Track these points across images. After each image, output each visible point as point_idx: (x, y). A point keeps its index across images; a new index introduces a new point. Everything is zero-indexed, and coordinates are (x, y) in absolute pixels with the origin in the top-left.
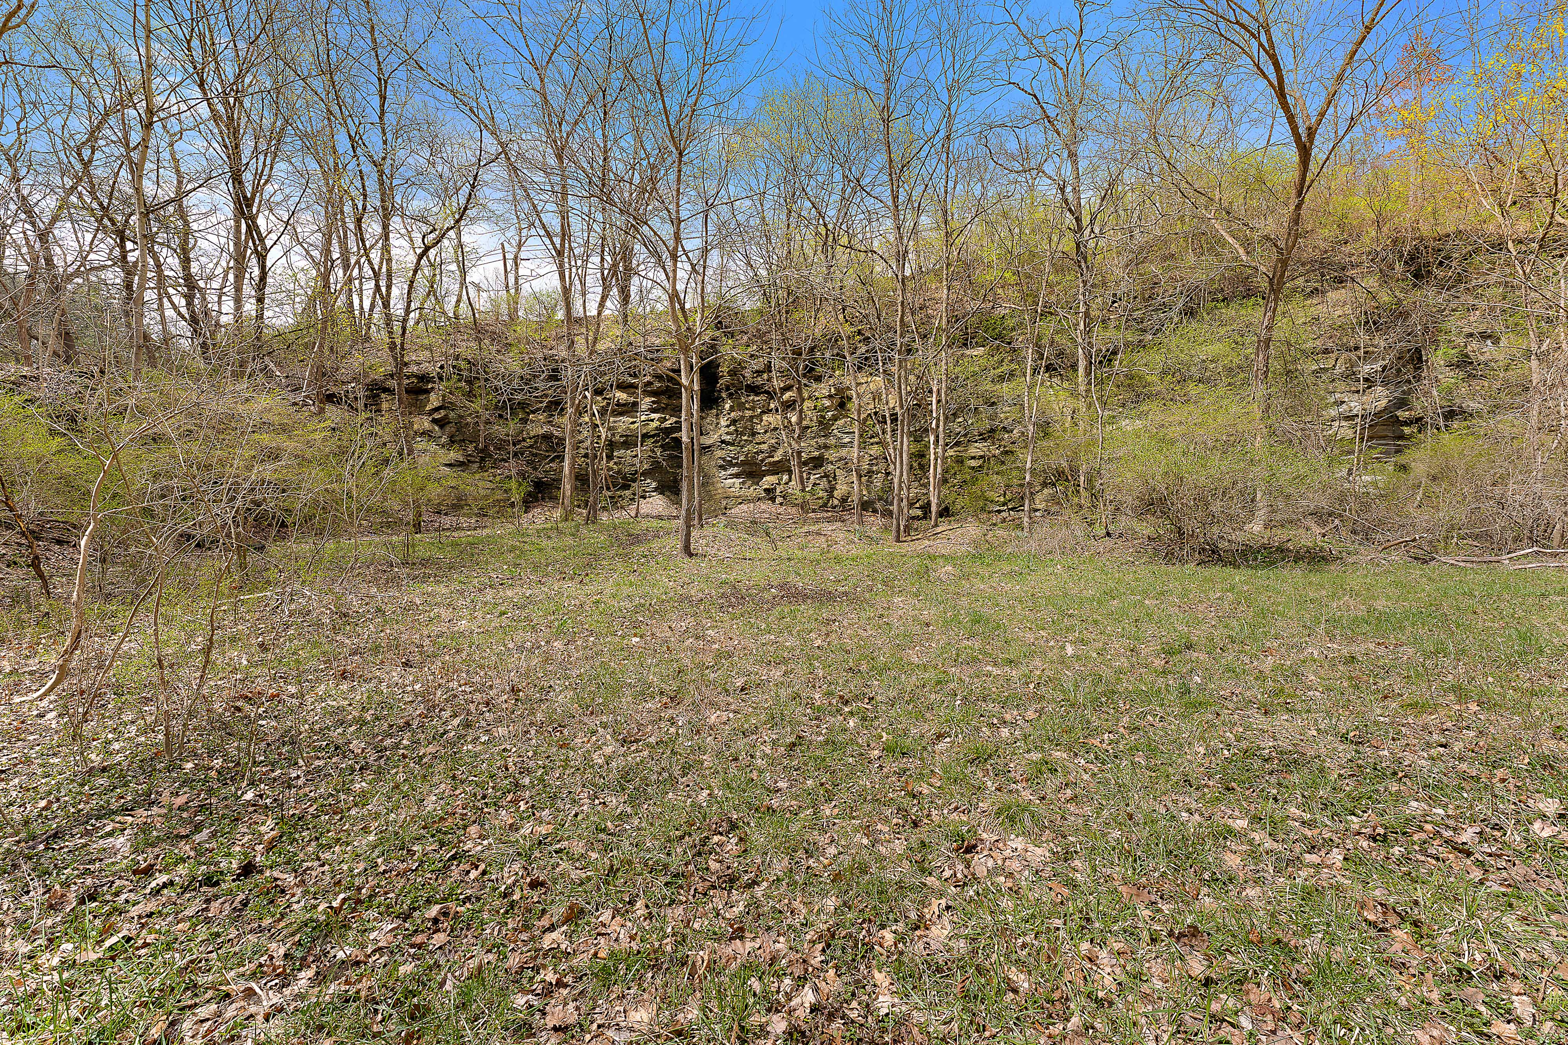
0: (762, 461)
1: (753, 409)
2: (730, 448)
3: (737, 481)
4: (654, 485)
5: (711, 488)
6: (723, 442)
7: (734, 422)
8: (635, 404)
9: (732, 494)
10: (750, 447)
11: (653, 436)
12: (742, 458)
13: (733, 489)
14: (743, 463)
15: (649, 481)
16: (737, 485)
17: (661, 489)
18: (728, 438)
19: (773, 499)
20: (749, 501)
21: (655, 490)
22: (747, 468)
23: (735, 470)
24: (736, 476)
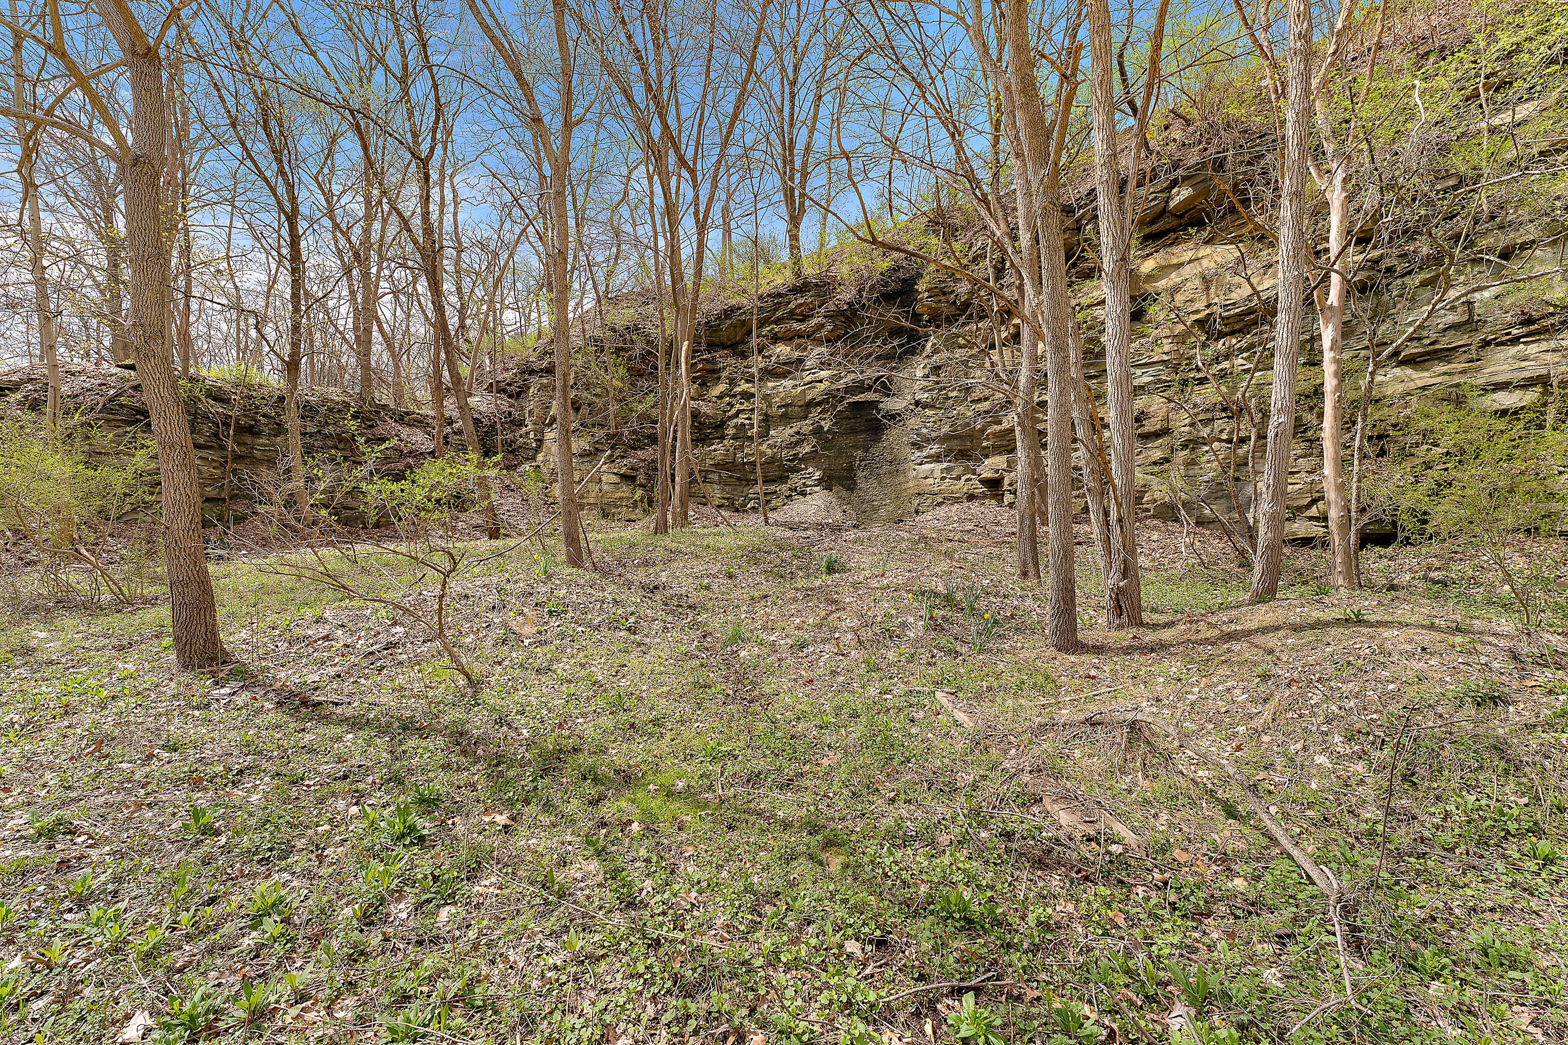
0: (983, 430)
1: (970, 345)
2: (929, 412)
3: (938, 467)
4: (818, 475)
5: (901, 478)
6: (917, 403)
7: (936, 369)
8: (800, 361)
9: (927, 489)
10: (961, 409)
11: (819, 404)
12: (945, 429)
13: (930, 481)
14: (947, 438)
15: (810, 470)
16: (937, 474)
17: (826, 483)
18: (924, 397)
19: (999, 498)
20: (957, 500)
21: (820, 482)
22: (956, 445)
23: (935, 448)
24: (937, 458)
